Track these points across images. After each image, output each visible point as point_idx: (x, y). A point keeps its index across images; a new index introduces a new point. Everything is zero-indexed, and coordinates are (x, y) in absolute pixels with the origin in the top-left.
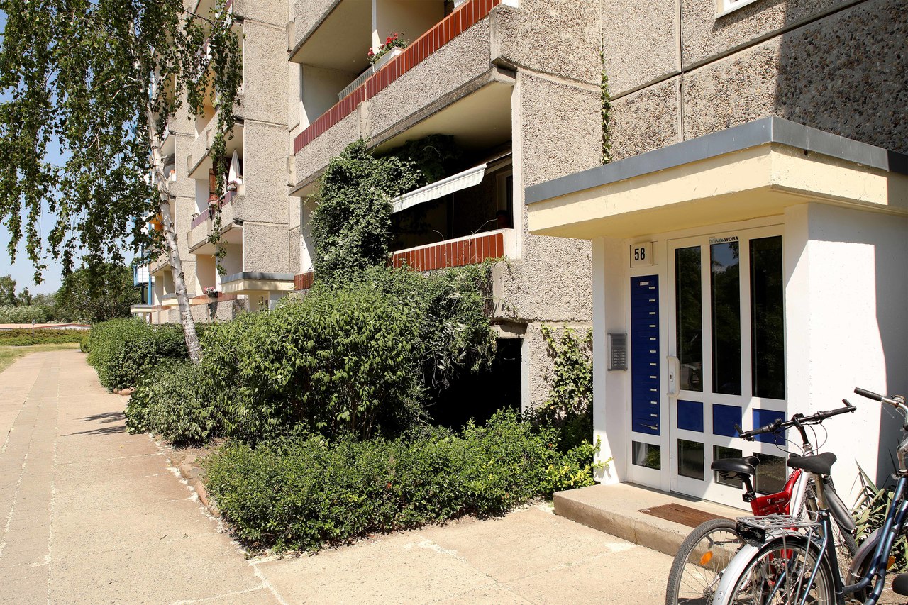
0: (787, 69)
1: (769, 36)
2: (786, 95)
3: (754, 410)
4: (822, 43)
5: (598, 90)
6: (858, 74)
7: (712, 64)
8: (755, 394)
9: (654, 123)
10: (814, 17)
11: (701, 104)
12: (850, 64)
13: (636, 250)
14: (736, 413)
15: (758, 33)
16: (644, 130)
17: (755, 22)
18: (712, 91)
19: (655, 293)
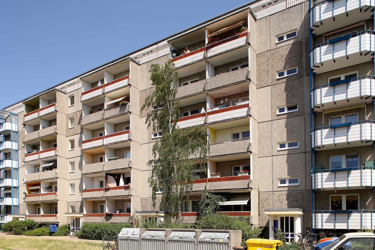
4: (293, 194)
5: (258, 190)
6: (296, 198)
8: (290, 232)
9: (268, 197)
11: (276, 197)
12: (296, 197)
14: (288, 235)
16: (266, 198)
18: (278, 195)
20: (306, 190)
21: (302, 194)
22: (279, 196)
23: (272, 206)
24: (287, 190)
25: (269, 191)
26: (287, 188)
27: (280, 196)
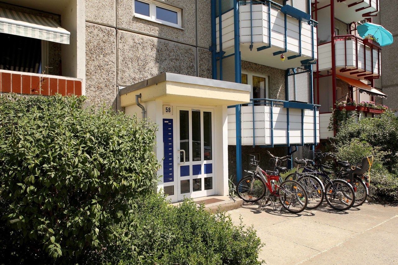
0: (159, 51)
1: (153, 36)
2: (159, 60)
3: (204, 164)
7: (131, 33)
10: (166, 39)
12: (176, 59)
13: (166, 108)
15: (149, 32)
17: (149, 28)
19: (172, 126)
20: (196, 47)
21: (189, 56)
22: (134, 47)
23: (115, 73)
24: (157, 35)
25: (105, 23)
26: (157, 28)
27: (140, 47)
